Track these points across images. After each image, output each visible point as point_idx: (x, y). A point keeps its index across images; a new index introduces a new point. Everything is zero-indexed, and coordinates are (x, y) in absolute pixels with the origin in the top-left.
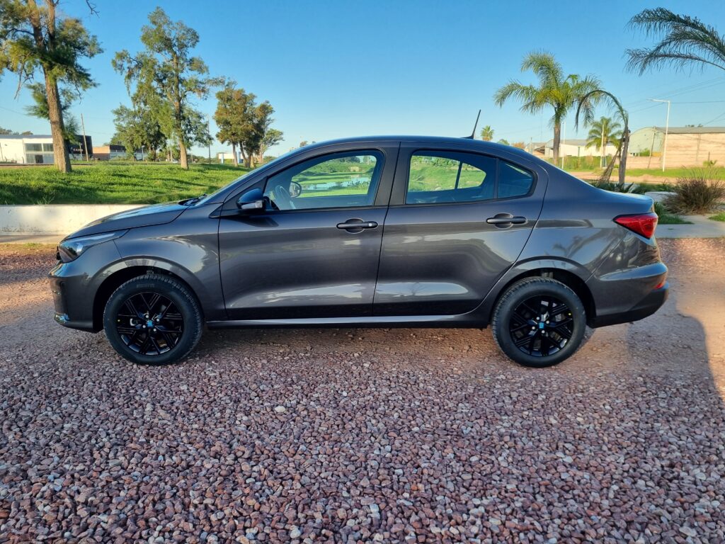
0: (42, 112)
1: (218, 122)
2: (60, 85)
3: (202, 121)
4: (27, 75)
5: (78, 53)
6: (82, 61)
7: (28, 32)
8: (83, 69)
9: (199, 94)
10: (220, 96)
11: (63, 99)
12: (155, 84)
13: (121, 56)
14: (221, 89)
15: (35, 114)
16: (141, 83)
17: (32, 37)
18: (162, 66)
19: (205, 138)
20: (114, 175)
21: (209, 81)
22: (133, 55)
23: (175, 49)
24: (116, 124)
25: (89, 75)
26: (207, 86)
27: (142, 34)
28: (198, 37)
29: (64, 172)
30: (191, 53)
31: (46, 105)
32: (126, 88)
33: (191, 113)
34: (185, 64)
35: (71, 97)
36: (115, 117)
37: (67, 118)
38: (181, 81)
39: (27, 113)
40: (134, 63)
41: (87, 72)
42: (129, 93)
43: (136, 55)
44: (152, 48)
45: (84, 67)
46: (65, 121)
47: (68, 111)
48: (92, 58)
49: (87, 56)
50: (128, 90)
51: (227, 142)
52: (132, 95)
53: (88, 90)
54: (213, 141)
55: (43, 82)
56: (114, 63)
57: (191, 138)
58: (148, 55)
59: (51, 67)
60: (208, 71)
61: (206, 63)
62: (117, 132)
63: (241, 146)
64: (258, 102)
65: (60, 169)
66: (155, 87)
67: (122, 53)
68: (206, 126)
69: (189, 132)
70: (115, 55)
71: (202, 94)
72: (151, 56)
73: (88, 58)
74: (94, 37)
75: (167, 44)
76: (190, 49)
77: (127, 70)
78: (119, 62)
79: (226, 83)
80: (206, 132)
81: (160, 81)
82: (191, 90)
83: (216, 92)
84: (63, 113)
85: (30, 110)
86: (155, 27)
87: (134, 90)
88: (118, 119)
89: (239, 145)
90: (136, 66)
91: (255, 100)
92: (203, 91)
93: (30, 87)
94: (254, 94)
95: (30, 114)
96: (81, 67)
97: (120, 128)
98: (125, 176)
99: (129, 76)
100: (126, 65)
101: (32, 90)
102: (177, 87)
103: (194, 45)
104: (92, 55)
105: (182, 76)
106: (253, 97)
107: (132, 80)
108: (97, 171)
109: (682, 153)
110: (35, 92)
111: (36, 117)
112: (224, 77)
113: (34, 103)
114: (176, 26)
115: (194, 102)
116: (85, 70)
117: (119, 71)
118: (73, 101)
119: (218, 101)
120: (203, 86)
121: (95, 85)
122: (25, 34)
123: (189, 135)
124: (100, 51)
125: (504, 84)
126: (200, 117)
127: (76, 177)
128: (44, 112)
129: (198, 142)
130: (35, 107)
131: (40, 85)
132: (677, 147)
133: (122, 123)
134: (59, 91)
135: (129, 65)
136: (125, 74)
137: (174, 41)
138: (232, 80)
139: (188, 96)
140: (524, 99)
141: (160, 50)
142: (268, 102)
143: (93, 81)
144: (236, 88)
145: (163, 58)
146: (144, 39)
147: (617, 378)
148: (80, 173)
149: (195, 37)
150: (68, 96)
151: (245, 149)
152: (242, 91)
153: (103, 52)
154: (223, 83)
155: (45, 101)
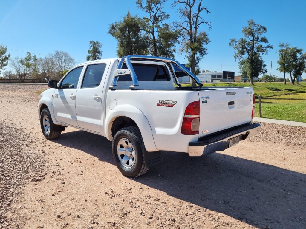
0: (190, 65)
7: (189, 39)
16: (239, 50)
18: (248, 43)
43: (239, 39)
44: (246, 36)
52: (234, 56)
58: (244, 39)
60: (268, 42)
61: (267, 39)
67: (233, 40)
70: (230, 40)
78: (232, 43)
83: (279, 50)
84: (196, 65)
91: (302, 52)
94: (302, 49)
104: (207, 43)
106: (301, 50)
107: (236, 49)
110: (189, 59)
117: (232, 47)
119: (279, 54)
120: (265, 49)
126: (262, 62)
143: (206, 53)
152: (295, 48)
154: (283, 46)
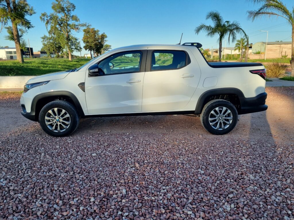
0: (11, 38)
1: (84, 42)
2: (19, 27)
3: (77, 41)
4: (5, 23)
5: (26, 14)
6: (27, 17)
7: (5, 5)
8: (28, 21)
9: (76, 31)
10: (85, 31)
11: (20, 33)
12: (58, 26)
13: (44, 15)
14: (85, 28)
15: (8, 39)
16: (52, 26)
17: (7, 7)
18: (60, 19)
19: (79, 48)
20: (41, 64)
21: (80, 25)
22: (49, 14)
23: (66, 12)
24: (42, 43)
25: (30, 23)
26: (79, 27)
27: (52, 5)
28: (75, 7)
29: (21, 62)
30: (72, 13)
31: (13, 35)
32: (46, 28)
33: (72, 38)
34: (70, 18)
35: (23, 32)
36: (42, 40)
37: (22, 41)
38: (68, 25)
39: (5, 39)
40: (49, 18)
41: (29, 22)
42: (47, 30)
43: (50, 14)
44: (56, 11)
45: (28, 20)
46: (21, 41)
47: (22, 37)
48: (32, 16)
49: (29, 15)
50: (47, 29)
51: (88, 50)
52: (48, 31)
53: (30, 29)
54: (82, 49)
55: (11, 26)
56: (41, 17)
57: (73, 48)
58: (55, 14)
59: (15, 19)
60: (79, 20)
61: (79, 18)
62: (43, 46)
63: (94, 51)
64: (100, 33)
65: (19, 61)
66: (58, 27)
67: (44, 14)
68: (79, 43)
69: (72, 46)
70: (41, 14)
71: (77, 30)
72: (56, 15)
73: (30, 16)
74: (32, 7)
75: (63, 10)
76: (72, 12)
77: (46, 21)
78: (43, 17)
79: (87, 26)
80: (79, 46)
81: (60, 25)
82: (72, 29)
83: (83, 29)
84: (20, 38)
85: (6, 37)
86: (57, 3)
87: (49, 29)
88: (43, 41)
89: (93, 51)
90: (50, 19)
91: (99, 33)
92: (77, 29)
93: (6, 28)
94: (99, 30)
95: (6, 39)
96: (27, 20)
97: (44, 44)
98: (45, 64)
99: (47, 23)
100: (46, 18)
101: (7, 29)
102: (67, 27)
103: (73, 10)
104: (31, 15)
105: (69, 23)
106: (98, 31)
107: (48, 25)
108: (34, 62)
109: (273, 52)
110: (8, 30)
111: (9, 40)
112: (86, 23)
113: (8, 34)
114: (66, 2)
115: (74, 34)
116: (29, 21)
117: (43, 21)
118: (24, 33)
119: (84, 33)
120: (78, 27)
121: (33, 27)
122: (4, 6)
123: (72, 47)
124: (35, 13)
125: (199, 25)
126: (76, 40)
127: (26, 65)
128: (12, 38)
129: (76, 50)
130: (8, 36)
131: (10, 27)
132: (271, 50)
133: (45, 42)
134: (18, 29)
135: (47, 18)
136: (45, 22)
137: (65, 8)
138: (89, 24)
139: (71, 31)
140: (207, 31)
141: (59, 12)
142: (104, 33)
143: (32, 25)
144: (91, 27)
145: (61, 15)
146: (53, 8)
147: (228, 141)
148: (28, 63)
149: (74, 7)
150: (22, 31)
151: (95, 52)
152: (94, 29)
153: (36, 13)
154: (86, 25)
155: (12, 34)
